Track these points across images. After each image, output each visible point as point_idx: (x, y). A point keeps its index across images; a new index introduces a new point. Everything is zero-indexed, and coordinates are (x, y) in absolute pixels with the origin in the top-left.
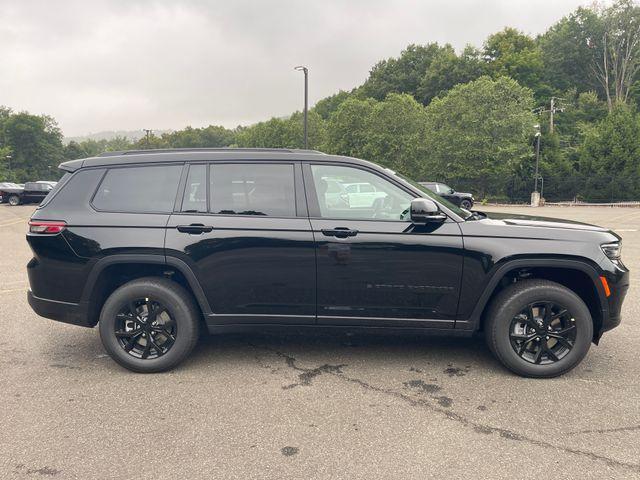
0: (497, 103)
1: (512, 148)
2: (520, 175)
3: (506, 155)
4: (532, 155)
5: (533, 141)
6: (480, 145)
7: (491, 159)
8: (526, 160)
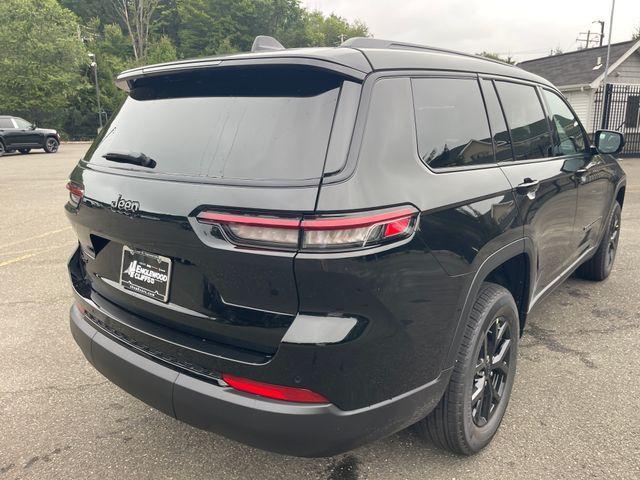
0: (38, 22)
1: (65, 77)
2: (79, 108)
3: (60, 86)
4: (89, 86)
5: (86, 71)
6: (24, 71)
7: (41, 89)
8: (82, 92)
